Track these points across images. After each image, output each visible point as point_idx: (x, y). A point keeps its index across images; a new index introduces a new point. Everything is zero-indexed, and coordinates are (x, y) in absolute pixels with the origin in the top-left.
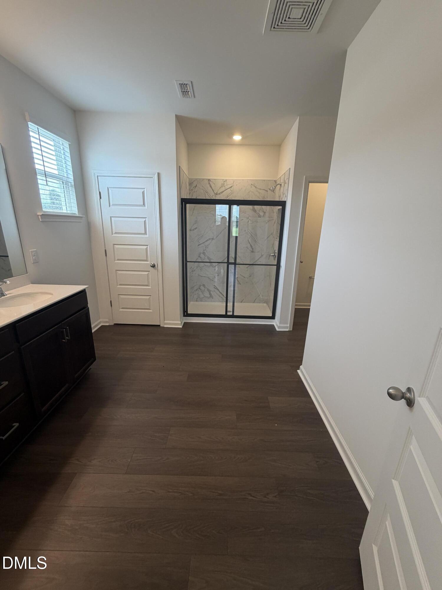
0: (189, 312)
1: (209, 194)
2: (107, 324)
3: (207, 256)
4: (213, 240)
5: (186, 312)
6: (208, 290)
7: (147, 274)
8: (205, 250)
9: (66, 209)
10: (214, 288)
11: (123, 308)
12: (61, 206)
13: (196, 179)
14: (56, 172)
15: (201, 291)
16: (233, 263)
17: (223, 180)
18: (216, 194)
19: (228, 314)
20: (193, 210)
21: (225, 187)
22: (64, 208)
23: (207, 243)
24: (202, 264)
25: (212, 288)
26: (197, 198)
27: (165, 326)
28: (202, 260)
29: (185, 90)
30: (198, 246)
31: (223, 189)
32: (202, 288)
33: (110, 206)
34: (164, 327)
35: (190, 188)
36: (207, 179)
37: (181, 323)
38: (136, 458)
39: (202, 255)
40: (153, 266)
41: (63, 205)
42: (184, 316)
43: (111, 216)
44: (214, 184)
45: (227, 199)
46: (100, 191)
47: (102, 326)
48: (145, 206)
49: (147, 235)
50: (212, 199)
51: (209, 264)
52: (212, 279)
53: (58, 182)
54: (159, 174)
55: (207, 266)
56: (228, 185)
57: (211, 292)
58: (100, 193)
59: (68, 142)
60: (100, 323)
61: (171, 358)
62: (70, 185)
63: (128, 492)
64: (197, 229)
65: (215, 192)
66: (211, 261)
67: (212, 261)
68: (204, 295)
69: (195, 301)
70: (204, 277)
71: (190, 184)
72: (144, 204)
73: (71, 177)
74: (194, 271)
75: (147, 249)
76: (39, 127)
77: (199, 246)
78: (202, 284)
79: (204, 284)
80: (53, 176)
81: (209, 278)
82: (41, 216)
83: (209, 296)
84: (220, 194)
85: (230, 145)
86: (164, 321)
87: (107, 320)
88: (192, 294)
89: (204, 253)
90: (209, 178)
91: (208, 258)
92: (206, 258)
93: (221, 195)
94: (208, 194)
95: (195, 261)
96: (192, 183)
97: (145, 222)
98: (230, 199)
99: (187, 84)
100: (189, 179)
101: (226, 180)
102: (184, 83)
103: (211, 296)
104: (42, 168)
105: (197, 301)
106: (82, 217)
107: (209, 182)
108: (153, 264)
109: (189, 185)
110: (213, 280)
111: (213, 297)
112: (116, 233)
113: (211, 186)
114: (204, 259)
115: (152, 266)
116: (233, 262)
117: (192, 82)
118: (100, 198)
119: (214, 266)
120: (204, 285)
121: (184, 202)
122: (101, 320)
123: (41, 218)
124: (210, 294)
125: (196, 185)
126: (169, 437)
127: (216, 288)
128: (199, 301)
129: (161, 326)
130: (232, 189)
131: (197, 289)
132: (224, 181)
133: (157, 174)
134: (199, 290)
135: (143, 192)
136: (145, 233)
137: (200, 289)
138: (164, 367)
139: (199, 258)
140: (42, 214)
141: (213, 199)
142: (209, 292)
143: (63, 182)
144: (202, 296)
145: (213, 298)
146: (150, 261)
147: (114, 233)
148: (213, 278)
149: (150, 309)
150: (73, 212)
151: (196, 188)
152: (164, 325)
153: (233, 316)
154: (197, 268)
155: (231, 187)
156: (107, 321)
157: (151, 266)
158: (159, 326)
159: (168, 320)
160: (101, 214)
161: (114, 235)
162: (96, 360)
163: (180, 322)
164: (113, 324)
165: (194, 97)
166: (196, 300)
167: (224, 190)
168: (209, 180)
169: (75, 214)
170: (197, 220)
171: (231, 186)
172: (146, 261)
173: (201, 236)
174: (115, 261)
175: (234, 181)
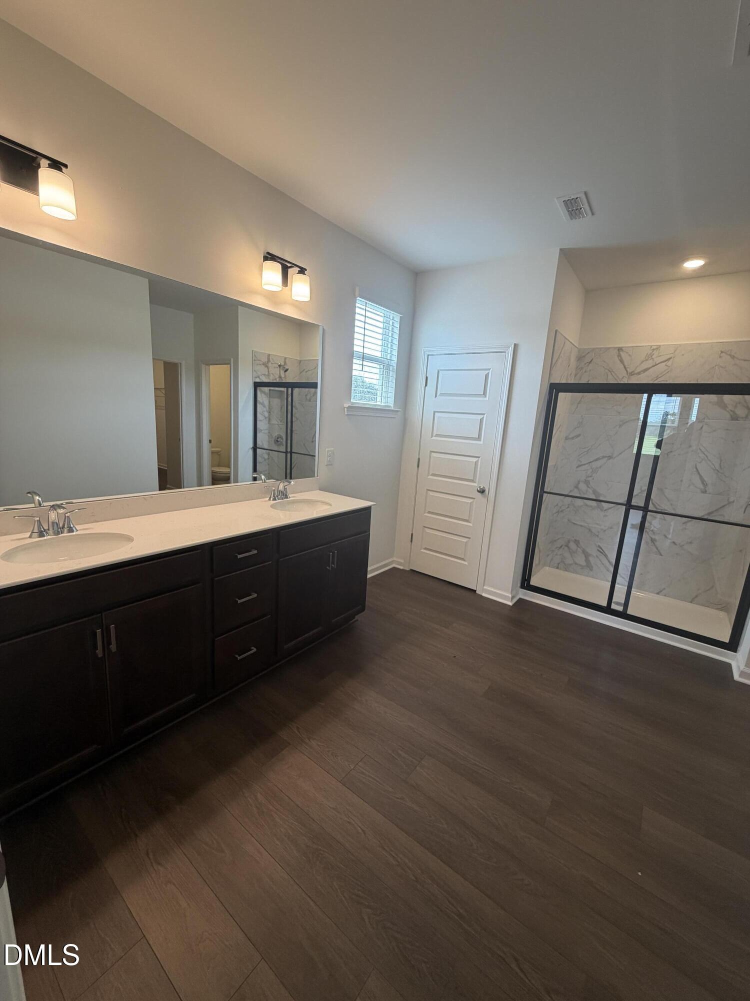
0: (533, 583)
1: (616, 374)
2: (401, 567)
3: (592, 487)
4: (611, 460)
5: (526, 580)
6: (584, 552)
7: (470, 502)
8: (591, 476)
9: (380, 401)
10: (598, 550)
11: (425, 549)
12: (375, 397)
13: (593, 350)
14: (379, 354)
15: (570, 552)
16: (641, 507)
17: (651, 347)
18: (632, 374)
19: (613, 606)
20: (578, 403)
21: (653, 360)
22: (379, 399)
23: (595, 465)
24: (579, 502)
25: (593, 551)
26: (589, 382)
27: (484, 595)
28: (580, 494)
29: (573, 208)
30: (577, 467)
31: (649, 363)
32: (573, 546)
33: (436, 396)
34: (481, 595)
35: (579, 366)
36: (615, 348)
37: (513, 598)
38: (362, 770)
39: (582, 486)
40: (482, 491)
41: (378, 395)
42: (522, 587)
43: (435, 410)
44: (630, 355)
45: (655, 382)
46: (428, 376)
47: (394, 568)
48: (486, 397)
49: (480, 441)
50: (620, 382)
51: (594, 503)
52: (597, 534)
53: (378, 366)
54: (516, 346)
55: (591, 506)
56: (660, 356)
57: (591, 559)
58: (427, 378)
59: (399, 315)
60: (392, 562)
61: (472, 648)
62: (391, 369)
63: (333, 809)
64: (579, 438)
65: (629, 371)
66: (599, 499)
67: (601, 499)
68: (573, 560)
69: (554, 567)
70: (581, 526)
71: (580, 358)
72: (485, 393)
73: (395, 359)
74: (562, 511)
75: (476, 463)
76: (367, 302)
77: (580, 469)
78: (573, 539)
79: (577, 539)
80: (373, 359)
81: (590, 530)
82: (347, 408)
83: (584, 563)
84: (639, 373)
85: (673, 280)
86: (484, 586)
87: (402, 561)
88: (550, 552)
89: (587, 483)
90: (620, 346)
91: (594, 492)
92: (590, 491)
93: (642, 375)
94: (614, 374)
95: (566, 493)
96: (584, 356)
97: (481, 420)
98: (663, 382)
99: (577, 198)
100: (579, 350)
101: (658, 348)
102: (571, 198)
103: (589, 566)
104: (361, 350)
105: (558, 568)
106: (398, 411)
107: (619, 353)
108: (482, 487)
109: (578, 360)
110: (598, 536)
111: (592, 567)
112: (437, 435)
113: (622, 361)
114: (584, 494)
115: (479, 491)
116: (642, 504)
117: (586, 194)
118: (426, 385)
119: (605, 509)
120: (577, 542)
121: (554, 390)
122: (395, 559)
123: (347, 411)
124: (587, 560)
125: (592, 361)
126: (418, 768)
127: (601, 552)
128: (560, 569)
129: (477, 592)
130: (669, 363)
131: (561, 546)
132: (653, 350)
133: (513, 346)
134: (566, 548)
135: (486, 375)
136: (479, 438)
137: (567, 546)
138: (455, 657)
139: (576, 490)
140: (349, 406)
141: (622, 382)
142: (585, 557)
143: (384, 366)
144: (569, 561)
145: (591, 570)
146: (478, 482)
147: (434, 435)
148: (598, 532)
149: (465, 559)
150: (389, 404)
151: (590, 365)
152: (483, 592)
153: (624, 615)
154: (568, 507)
155: (669, 359)
156: (401, 563)
157: (477, 490)
158: (475, 591)
159: (490, 586)
160: (423, 409)
161: (434, 438)
162: (366, 611)
163: (510, 596)
164: (407, 569)
165: (593, 214)
166: (556, 565)
167: (650, 366)
168: (620, 349)
169: (390, 406)
170: (582, 422)
171: (668, 357)
172: (473, 481)
173: (586, 450)
174: (428, 476)
175: (677, 348)
